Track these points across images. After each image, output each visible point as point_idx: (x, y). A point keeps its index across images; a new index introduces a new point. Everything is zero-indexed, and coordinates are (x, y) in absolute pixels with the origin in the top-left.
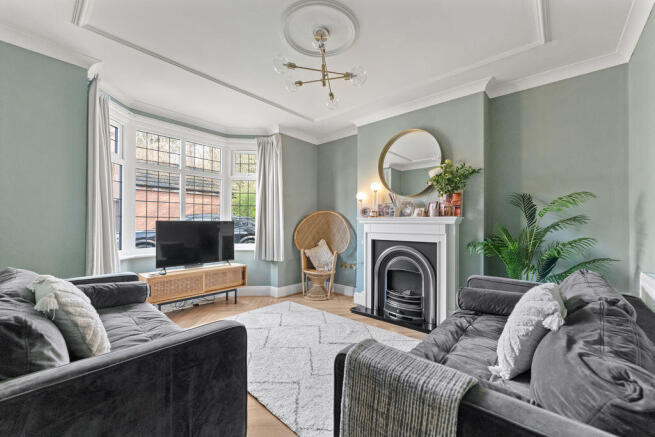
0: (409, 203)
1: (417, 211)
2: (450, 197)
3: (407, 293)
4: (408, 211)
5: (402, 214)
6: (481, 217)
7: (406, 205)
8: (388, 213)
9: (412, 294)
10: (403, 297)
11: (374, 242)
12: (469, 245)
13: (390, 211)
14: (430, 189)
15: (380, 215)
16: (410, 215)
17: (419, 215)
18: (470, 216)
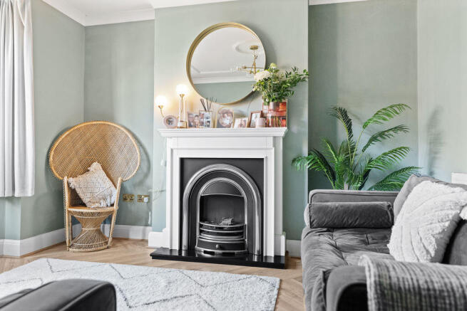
0: (227, 112)
1: (238, 121)
2: (277, 105)
3: (226, 223)
4: (227, 121)
5: (220, 126)
6: (306, 130)
7: (224, 114)
8: (202, 124)
9: (233, 222)
10: (221, 229)
11: (182, 160)
12: (294, 161)
13: (205, 120)
14: (253, 95)
15: (190, 126)
16: (229, 126)
17: (241, 125)
18: (295, 129)
